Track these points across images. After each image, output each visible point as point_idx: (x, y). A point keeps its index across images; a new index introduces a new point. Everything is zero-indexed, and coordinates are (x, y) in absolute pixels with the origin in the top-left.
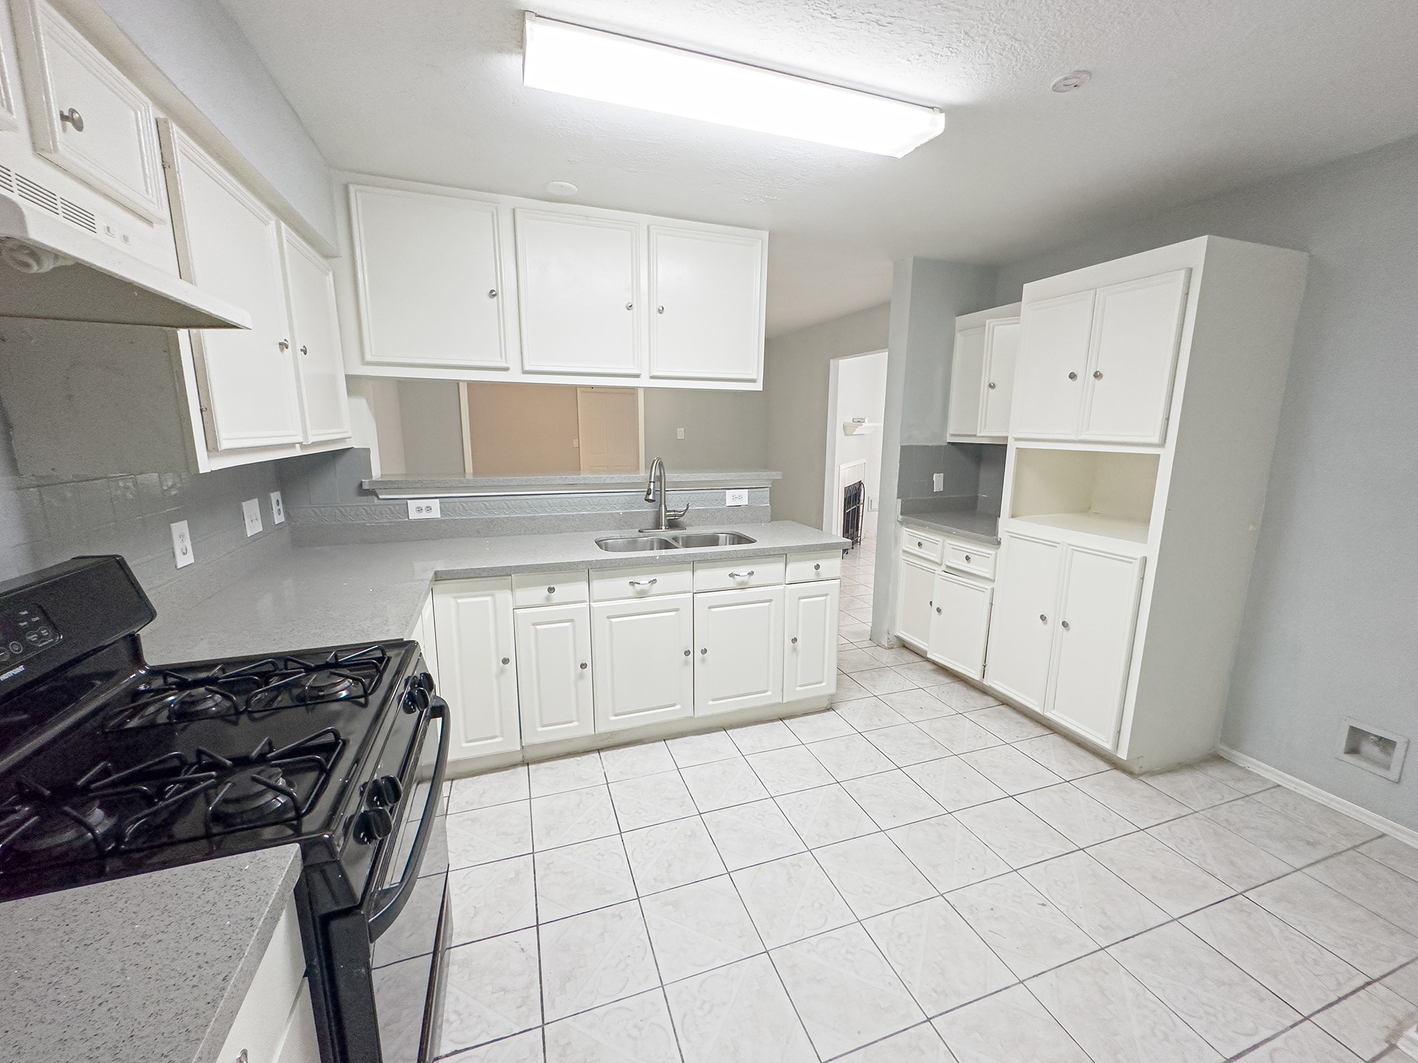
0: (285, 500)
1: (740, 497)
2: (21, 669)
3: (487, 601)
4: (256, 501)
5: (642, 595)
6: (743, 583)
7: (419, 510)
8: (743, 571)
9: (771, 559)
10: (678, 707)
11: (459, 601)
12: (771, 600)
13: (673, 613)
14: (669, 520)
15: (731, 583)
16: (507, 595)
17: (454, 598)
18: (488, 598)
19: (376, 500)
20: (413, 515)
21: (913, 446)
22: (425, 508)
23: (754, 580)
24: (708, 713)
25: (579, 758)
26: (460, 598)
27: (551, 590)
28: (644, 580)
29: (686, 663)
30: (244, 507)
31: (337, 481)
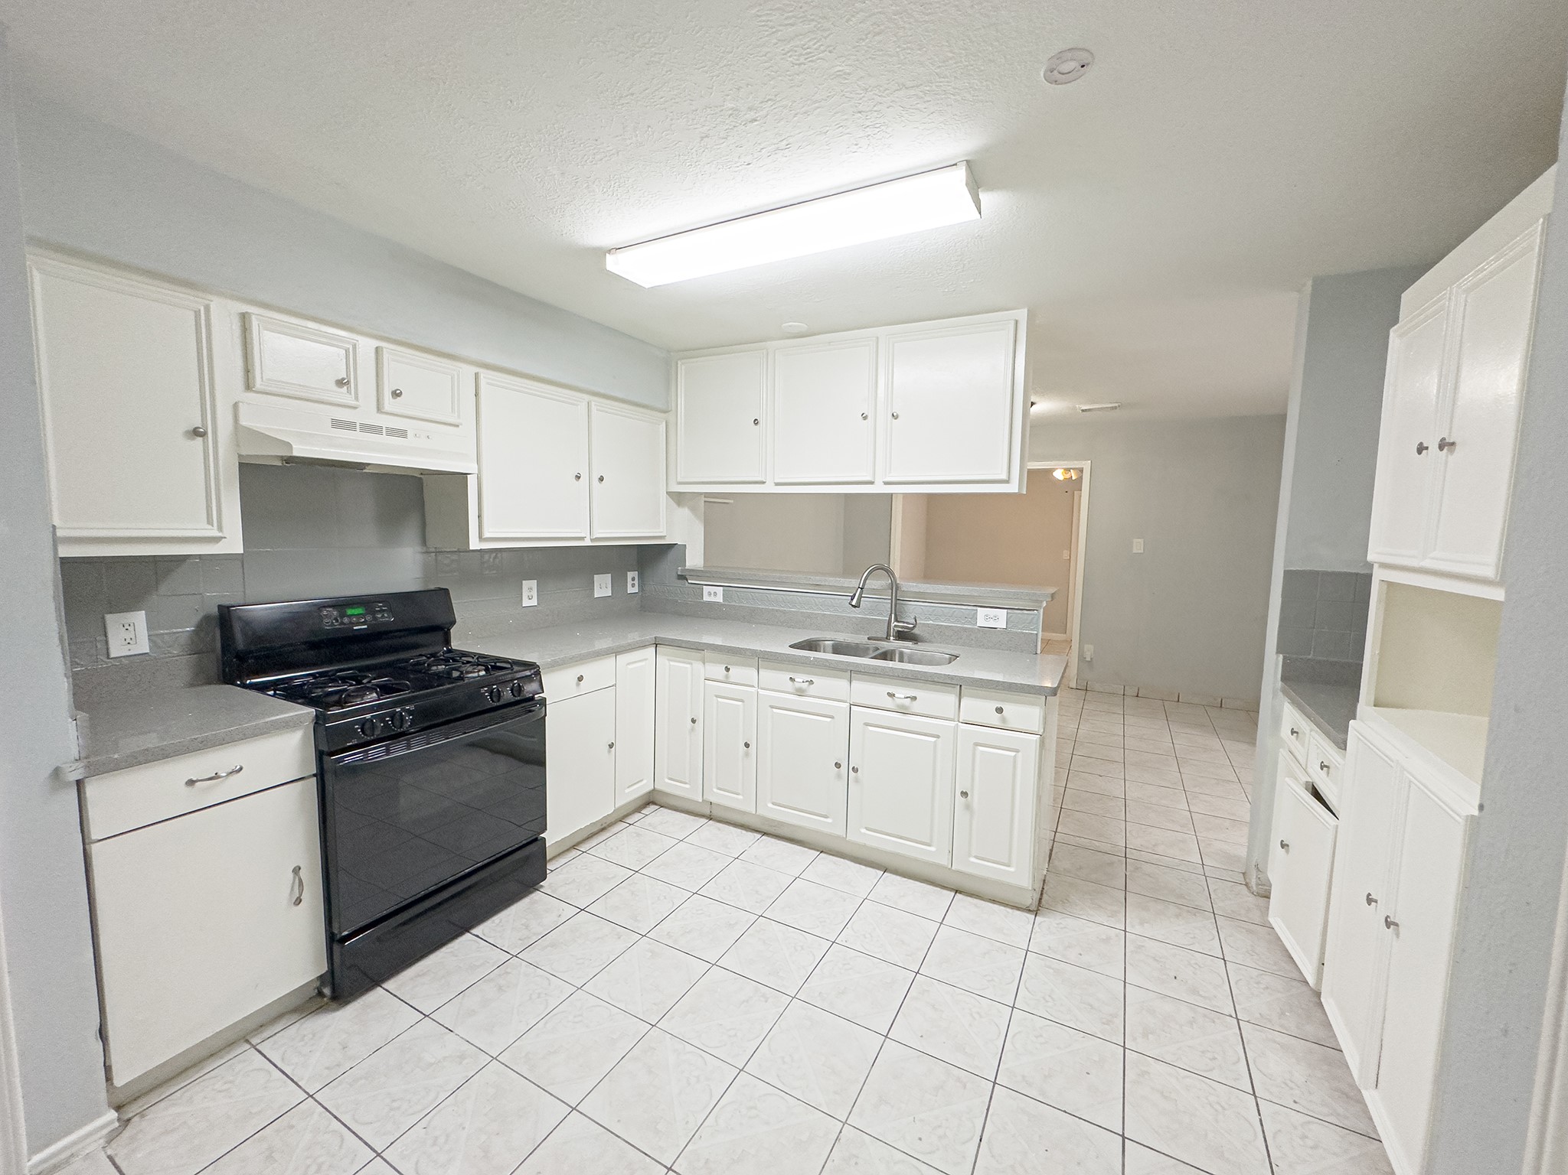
0: (641, 577)
1: (996, 618)
2: (366, 627)
3: (687, 668)
4: (609, 576)
5: (800, 692)
6: (903, 706)
7: (710, 594)
8: (901, 692)
9: (938, 687)
10: (829, 820)
11: (672, 663)
12: (938, 737)
13: (829, 720)
14: (898, 631)
15: (889, 703)
16: (698, 665)
17: (668, 660)
18: (688, 666)
19: (687, 584)
20: (706, 598)
21: (1317, 573)
22: (713, 594)
23: (916, 707)
24: (861, 841)
25: (744, 832)
26: (672, 661)
27: (727, 669)
28: (800, 678)
29: (839, 776)
30: (595, 579)
31: (666, 568)
